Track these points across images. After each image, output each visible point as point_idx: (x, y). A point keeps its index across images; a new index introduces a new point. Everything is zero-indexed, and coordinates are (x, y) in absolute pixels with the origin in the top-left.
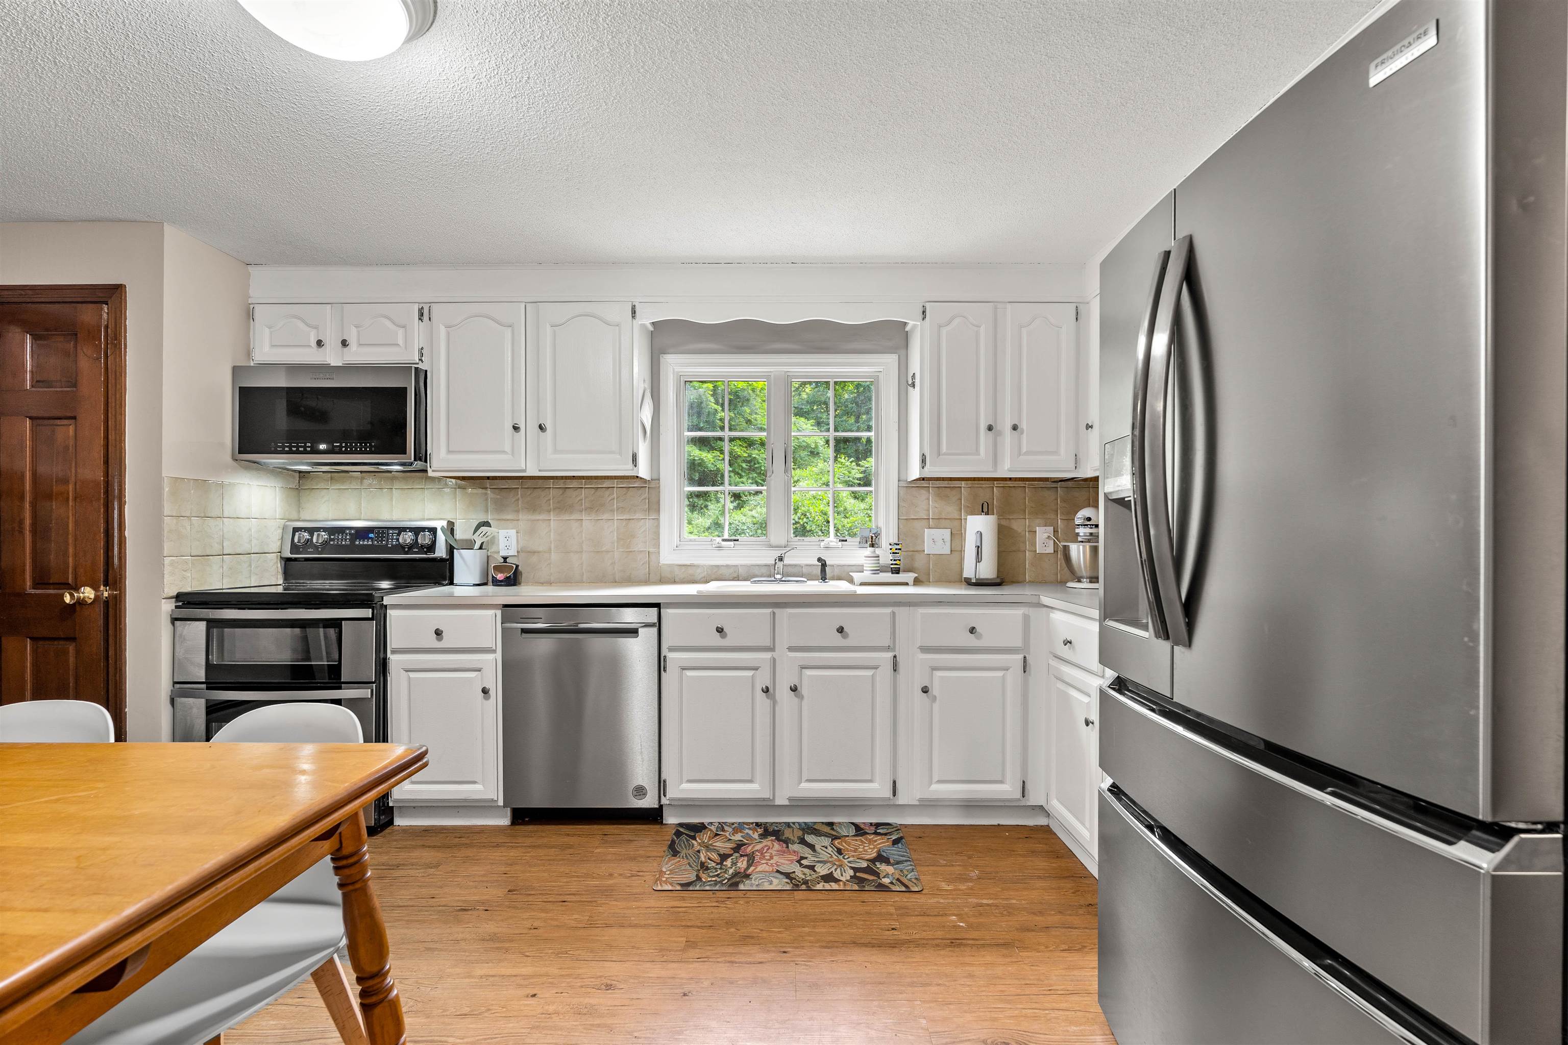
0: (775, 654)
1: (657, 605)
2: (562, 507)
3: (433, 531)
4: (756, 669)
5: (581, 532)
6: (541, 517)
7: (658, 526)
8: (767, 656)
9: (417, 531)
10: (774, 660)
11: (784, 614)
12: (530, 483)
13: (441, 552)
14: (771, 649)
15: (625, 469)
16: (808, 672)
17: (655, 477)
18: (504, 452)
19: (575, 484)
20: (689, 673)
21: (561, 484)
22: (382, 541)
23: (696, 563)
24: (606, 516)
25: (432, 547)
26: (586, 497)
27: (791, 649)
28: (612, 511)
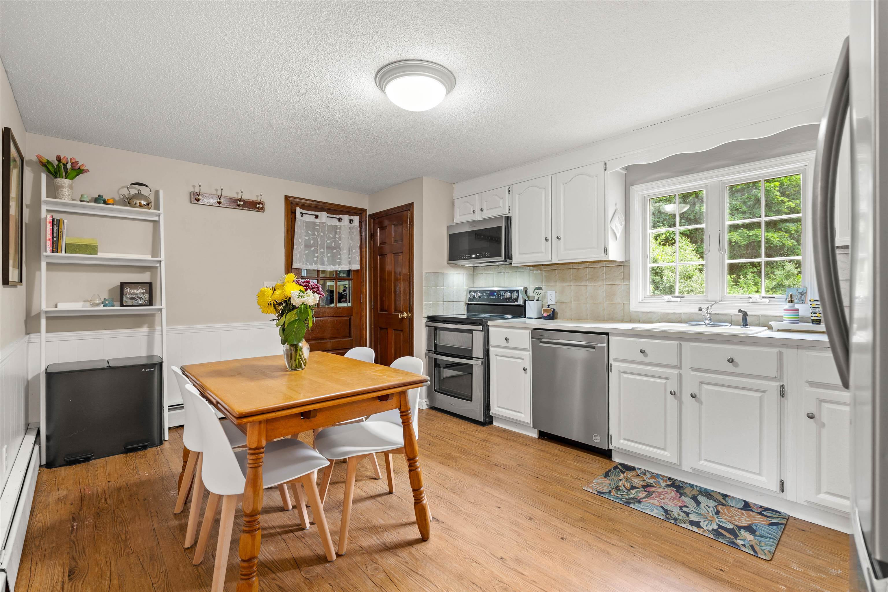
0: (681, 371)
1: (607, 334)
2: (577, 279)
3: (518, 291)
4: (668, 379)
5: (587, 292)
6: (567, 284)
7: (629, 288)
8: (676, 371)
9: (511, 292)
10: (680, 375)
11: (687, 346)
12: (561, 267)
13: (520, 302)
14: (680, 368)
15: (601, 257)
16: (706, 387)
17: (627, 259)
18: (542, 252)
19: (583, 266)
20: (625, 375)
21: (576, 266)
22: (499, 296)
23: (653, 311)
24: (600, 283)
25: (516, 300)
26: (589, 273)
27: (693, 369)
28: (603, 280)
